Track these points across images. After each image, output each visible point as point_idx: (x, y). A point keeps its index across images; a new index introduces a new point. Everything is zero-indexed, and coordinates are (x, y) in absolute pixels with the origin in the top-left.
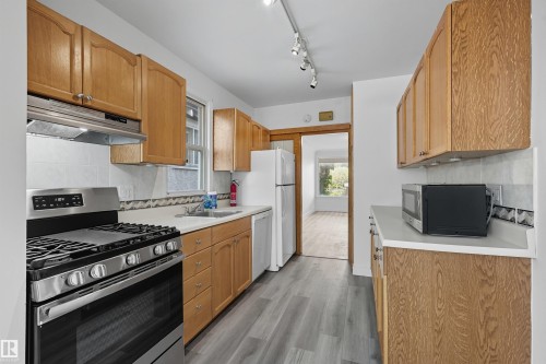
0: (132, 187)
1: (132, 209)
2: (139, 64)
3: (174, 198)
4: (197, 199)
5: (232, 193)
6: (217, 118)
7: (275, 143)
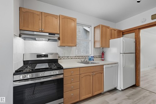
1: (64, 59)
2: (58, 18)
3: (78, 57)
4: (86, 57)
5: (102, 56)
6: (95, 30)
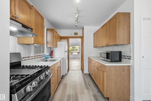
0: (25, 52)
1: (25, 60)
2: (32, 9)
3: (37, 56)
4: (43, 56)
5: (51, 54)
6: (48, 31)
7: (62, 40)
